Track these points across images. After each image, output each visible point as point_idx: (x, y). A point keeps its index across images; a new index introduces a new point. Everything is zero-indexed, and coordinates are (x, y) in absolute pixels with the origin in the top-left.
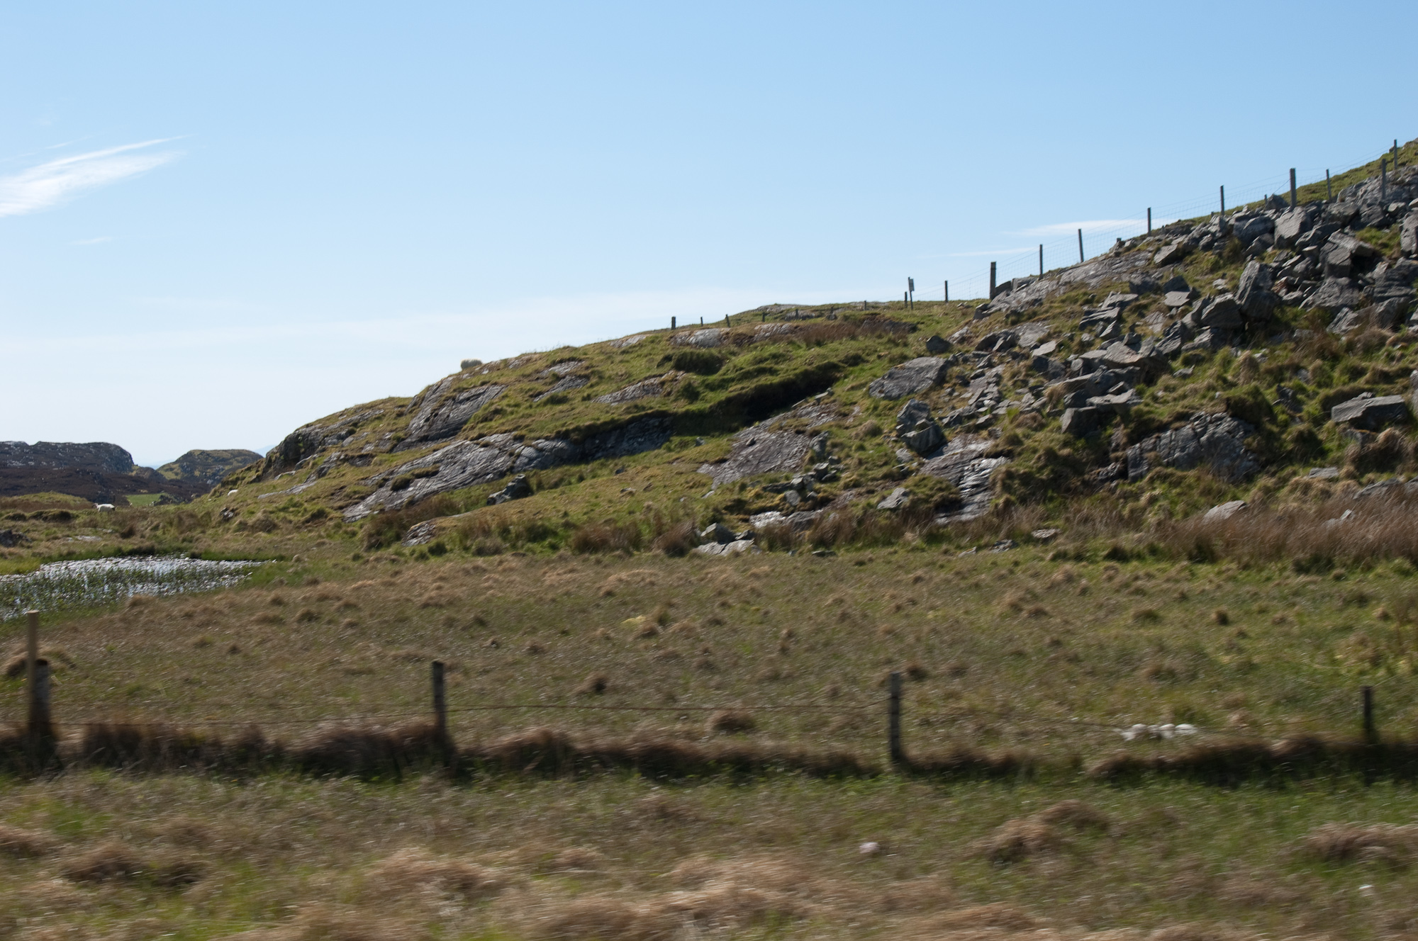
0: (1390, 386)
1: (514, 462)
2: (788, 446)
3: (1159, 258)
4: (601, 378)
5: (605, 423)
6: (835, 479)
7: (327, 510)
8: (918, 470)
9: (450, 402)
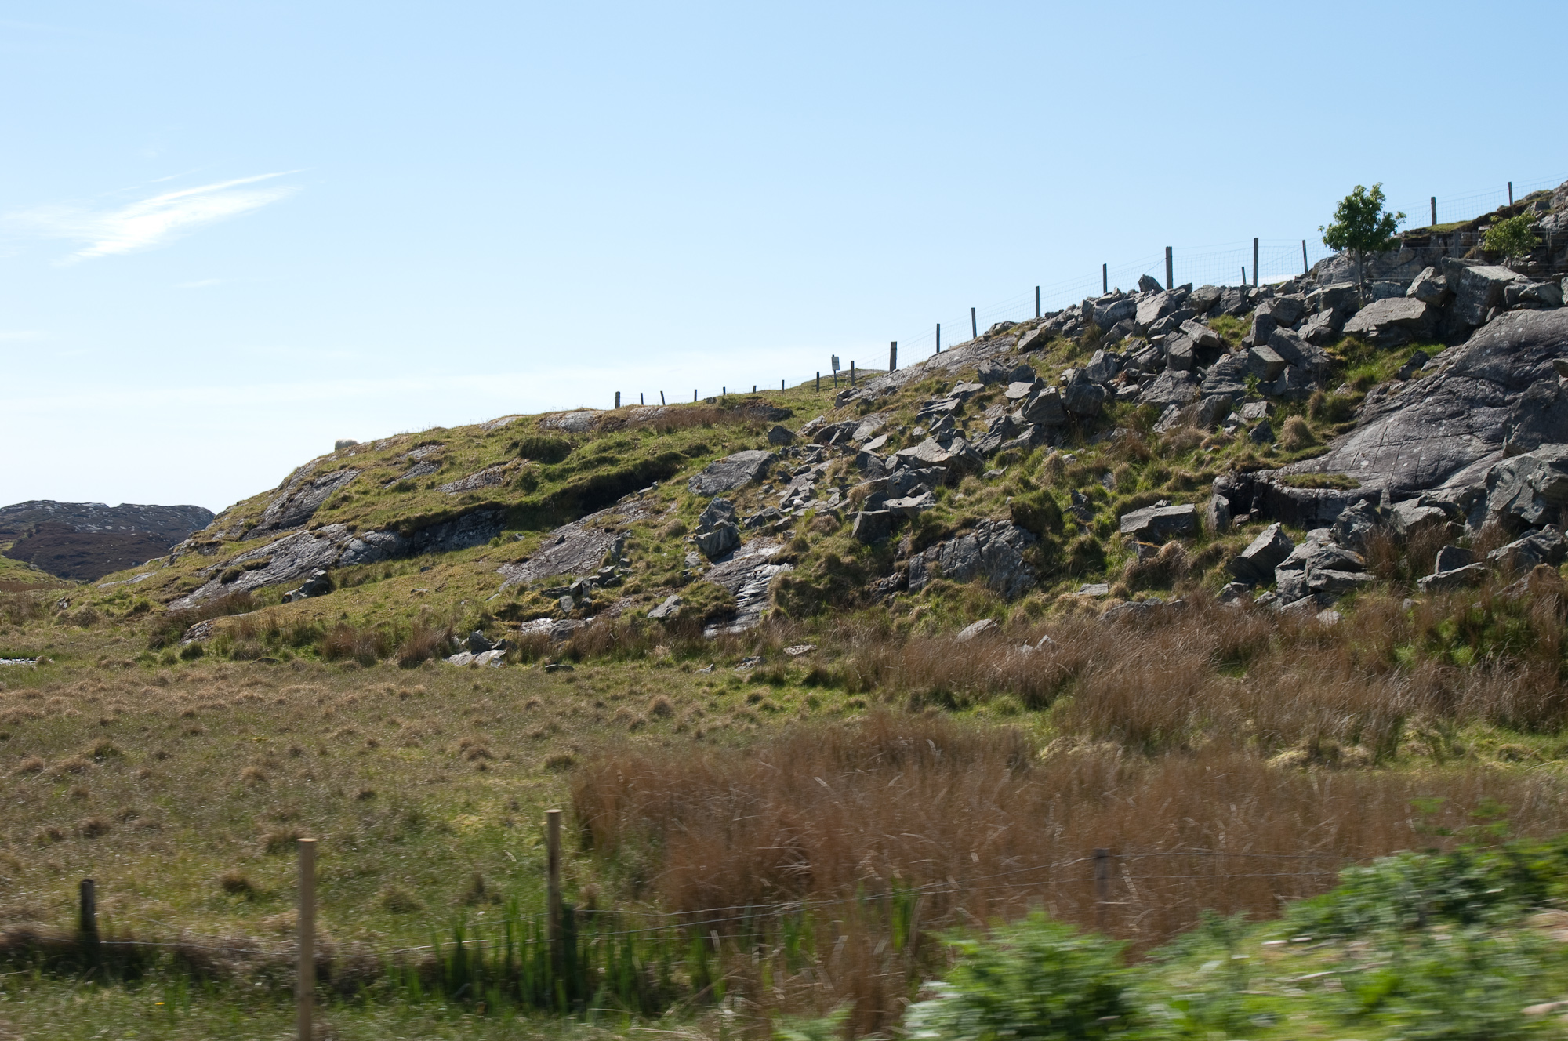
0: (1189, 494)
1: (340, 556)
2: (594, 545)
3: (1022, 343)
4: (452, 464)
5: (437, 515)
6: (619, 583)
7: (151, 603)
8: (701, 576)
9: (309, 486)
